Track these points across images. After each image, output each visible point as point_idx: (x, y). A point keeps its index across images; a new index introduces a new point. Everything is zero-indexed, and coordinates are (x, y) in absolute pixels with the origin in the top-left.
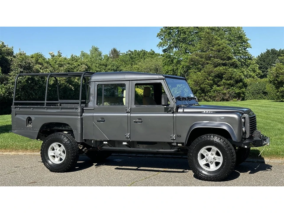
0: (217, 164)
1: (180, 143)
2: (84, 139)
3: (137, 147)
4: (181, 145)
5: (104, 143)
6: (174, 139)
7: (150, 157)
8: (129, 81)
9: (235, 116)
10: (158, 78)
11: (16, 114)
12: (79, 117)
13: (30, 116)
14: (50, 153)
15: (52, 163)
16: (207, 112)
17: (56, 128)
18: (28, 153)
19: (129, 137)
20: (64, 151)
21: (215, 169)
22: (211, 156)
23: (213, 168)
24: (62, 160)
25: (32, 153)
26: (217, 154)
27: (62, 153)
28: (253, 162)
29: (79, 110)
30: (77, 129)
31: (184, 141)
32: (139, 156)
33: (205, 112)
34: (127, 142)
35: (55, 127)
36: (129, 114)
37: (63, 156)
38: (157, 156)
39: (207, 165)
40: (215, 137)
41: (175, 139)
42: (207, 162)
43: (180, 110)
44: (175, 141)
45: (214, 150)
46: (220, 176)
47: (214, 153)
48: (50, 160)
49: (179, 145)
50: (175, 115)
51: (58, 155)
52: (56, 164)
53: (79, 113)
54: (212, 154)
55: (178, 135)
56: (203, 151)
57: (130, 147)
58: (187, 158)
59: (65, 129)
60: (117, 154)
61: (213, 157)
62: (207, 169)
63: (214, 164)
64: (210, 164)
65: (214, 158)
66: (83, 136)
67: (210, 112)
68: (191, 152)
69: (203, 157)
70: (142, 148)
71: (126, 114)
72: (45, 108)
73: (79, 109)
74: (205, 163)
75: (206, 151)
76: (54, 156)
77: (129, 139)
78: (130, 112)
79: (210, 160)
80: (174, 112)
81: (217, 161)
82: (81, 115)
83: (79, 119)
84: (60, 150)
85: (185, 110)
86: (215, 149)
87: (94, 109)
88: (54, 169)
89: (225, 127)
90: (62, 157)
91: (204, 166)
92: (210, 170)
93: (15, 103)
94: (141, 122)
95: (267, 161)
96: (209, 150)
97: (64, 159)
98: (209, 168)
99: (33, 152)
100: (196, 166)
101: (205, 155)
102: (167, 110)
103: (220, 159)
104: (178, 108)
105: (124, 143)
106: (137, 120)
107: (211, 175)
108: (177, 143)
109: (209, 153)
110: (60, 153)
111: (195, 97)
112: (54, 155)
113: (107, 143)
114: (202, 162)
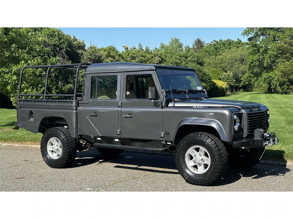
2: (78, 134)
3: (134, 144)
4: (170, 143)
5: (98, 139)
6: (163, 136)
8: (121, 72)
9: (226, 112)
10: (148, 69)
11: (20, 108)
12: (74, 111)
13: (31, 109)
14: (49, 148)
15: (51, 158)
16: (198, 107)
17: (58, 122)
19: (119, 133)
20: (61, 146)
21: (203, 171)
22: (199, 157)
23: (201, 170)
26: (206, 155)
27: (59, 148)
29: (74, 104)
30: (72, 124)
31: (172, 140)
33: (195, 107)
34: (119, 139)
35: (57, 121)
36: (120, 109)
39: (196, 167)
41: (164, 137)
42: (195, 164)
43: (170, 105)
44: (164, 139)
45: (202, 150)
46: (207, 180)
47: (202, 154)
49: (168, 143)
50: (164, 110)
51: (56, 150)
52: (54, 160)
53: (74, 107)
54: (200, 155)
55: (166, 133)
56: (190, 150)
57: (123, 144)
59: (65, 123)
61: (201, 158)
62: (195, 171)
63: (202, 166)
64: (198, 166)
65: (202, 160)
66: (78, 131)
67: (200, 107)
68: (178, 152)
69: (191, 157)
71: (118, 109)
72: (44, 101)
73: (74, 102)
74: (193, 164)
75: (195, 151)
76: (53, 151)
77: (120, 136)
78: (121, 106)
79: (197, 161)
80: (163, 107)
81: (205, 162)
82: (76, 109)
83: (74, 114)
84: (58, 145)
85: (176, 105)
87: (88, 103)
89: (214, 125)
90: (59, 152)
91: (192, 168)
92: (198, 172)
94: (131, 117)
96: (197, 150)
97: (60, 154)
100: (183, 167)
101: (193, 155)
102: (156, 105)
103: (208, 161)
104: (168, 102)
105: (116, 140)
106: (128, 116)
107: (198, 178)
108: (166, 142)
109: (198, 154)
110: (57, 148)
111: (204, 90)
112: (52, 150)
113: (100, 139)
114: (190, 164)
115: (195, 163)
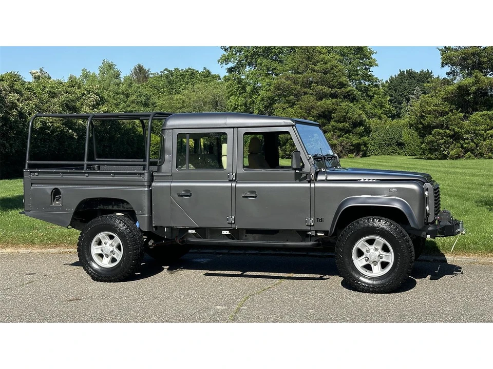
0: (384, 265)
1: (321, 232)
2: (154, 225)
4: (323, 234)
5: (190, 231)
6: (312, 224)
7: (253, 254)
8: (233, 128)
9: (414, 187)
10: (283, 124)
11: (32, 184)
12: (146, 189)
13: (57, 186)
14: (95, 250)
15: (99, 266)
16: (367, 180)
17: (101, 207)
18: (36, 250)
19: (233, 222)
20: (120, 245)
21: (381, 273)
22: (374, 252)
23: (377, 271)
24: (116, 260)
25: (43, 250)
26: (385, 249)
27: (115, 250)
28: (428, 261)
29: (146, 178)
30: (142, 210)
31: (328, 228)
32: (233, 254)
33: (362, 180)
34: (230, 230)
35: (100, 205)
36: (234, 184)
37: (118, 255)
38: (265, 252)
39: (368, 267)
40: (381, 221)
41: (313, 226)
42: (368, 263)
43: (320, 178)
44: (313, 228)
45: (379, 243)
46: (390, 284)
47: (380, 248)
48: (95, 263)
49: (319, 234)
50: (312, 185)
51: (109, 253)
52: (106, 268)
53: (146, 183)
54: (376, 250)
55: (318, 219)
56: (360, 244)
57: (233, 239)
58: (333, 257)
59: (117, 209)
60: (196, 251)
61: (377, 253)
62: (368, 273)
63: (379, 265)
64: (372, 265)
65: (379, 256)
66: (153, 220)
67: (371, 180)
68: (341, 246)
69: (360, 253)
70: (251, 241)
71: (229, 184)
72: (84, 173)
73: (146, 175)
74: (365, 263)
75: (366, 244)
76: (101, 256)
77: (234, 226)
78: (235, 180)
79: (372, 259)
80: (312, 180)
81: (384, 260)
82: (150, 186)
83: (146, 193)
84: (113, 244)
85: (330, 178)
86: (380, 240)
87: (172, 176)
88: (101, 276)
89: (397, 205)
90: (115, 256)
91: (363, 269)
92: (372, 274)
93: (29, 164)
94: (256, 197)
95: (450, 259)
96: (371, 242)
97: (119, 259)
98: (370, 273)
99: (45, 248)
100: (350, 269)
101: (364, 250)
102: (299, 178)
103: (390, 258)
104: (317, 174)
105: (224, 232)
106: (248, 194)
107: (375, 283)
108: (316, 232)
109: (372, 248)
110: (112, 250)
111: (336, 155)
112: (101, 252)
113: (194, 231)
114: (359, 263)
115: (366, 261)
